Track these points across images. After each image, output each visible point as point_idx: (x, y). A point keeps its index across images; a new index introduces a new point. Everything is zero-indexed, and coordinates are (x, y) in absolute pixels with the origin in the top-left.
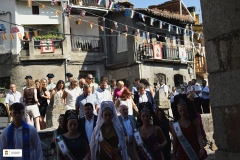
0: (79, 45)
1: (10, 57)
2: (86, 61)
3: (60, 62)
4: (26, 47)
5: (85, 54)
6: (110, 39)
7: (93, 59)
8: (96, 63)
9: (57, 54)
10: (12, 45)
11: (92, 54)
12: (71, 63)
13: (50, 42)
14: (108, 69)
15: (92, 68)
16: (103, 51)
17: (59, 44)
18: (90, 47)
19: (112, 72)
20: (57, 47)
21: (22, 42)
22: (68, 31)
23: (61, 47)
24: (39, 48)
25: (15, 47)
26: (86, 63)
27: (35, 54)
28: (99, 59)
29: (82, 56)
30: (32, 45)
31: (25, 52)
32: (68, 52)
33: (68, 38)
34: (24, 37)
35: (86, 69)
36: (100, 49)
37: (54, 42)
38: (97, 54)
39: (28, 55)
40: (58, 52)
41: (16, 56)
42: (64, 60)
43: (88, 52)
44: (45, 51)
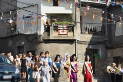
0: (86, 29)
1: (36, 36)
2: (91, 42)
3: (71, 41)
4: (47, 30)
5: (91, 36)
6: (110, 26)
7: (97, 40)
8: (99, 43)
9: (70, 35)
10: (38, 28)
11: (96, 36)
12: (80, 42)
13: (65, 27)
14: (107, 48)
16: (104, 34)
17: (71, 29)
19: (111, 51)
20: (70, 31)
21: (45, 26)
23: (73, 31)
24: (57, 31)
25: (40, 30)
26: (91, 43)
27: (54, 35)
28: (101, 40)
29: (88, 37)
30: (52, 28)
31: (46, 33)
32: (78, 35)
34: (47, 23)
35: (91, 47)
36: (103, 32)
37: (68, 27)
38: (100, 36)
39: (49, 35)
40: (70, 34)
41: (40, 36)
42: (75, 40)
43: (94, 34)
44: (61, 33)
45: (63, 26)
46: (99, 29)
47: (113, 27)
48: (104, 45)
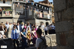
0: (17, 13)
2: (19, 18)
3: (11, 18)
4: (1, 13)
5: (19, 16)
7: (21, 17)
8: (22, 18)
11: (21, 16)
12: (15, 18)
14: (26, 20)
15: (21, 20)
16: (25, 15)
17: (11, 13)
18: (21, 14)
22: (14, 9)
24: (5, 13)
27: (4, 15)
28: (23, 17)
29: (18, 16)
30: (3, 12)
32: (14, 15)
33: (14, 11)
35: (19, 20)
36: (24, 14)
38: (23, 16)
39: (2, 15)
40: (11, 15)
42: (13, 17)
43: (20, 15)
44: (7, 14)
45: (7, 12)
46: (22, 13)
47: (28, 12)
48: (24, 19)
